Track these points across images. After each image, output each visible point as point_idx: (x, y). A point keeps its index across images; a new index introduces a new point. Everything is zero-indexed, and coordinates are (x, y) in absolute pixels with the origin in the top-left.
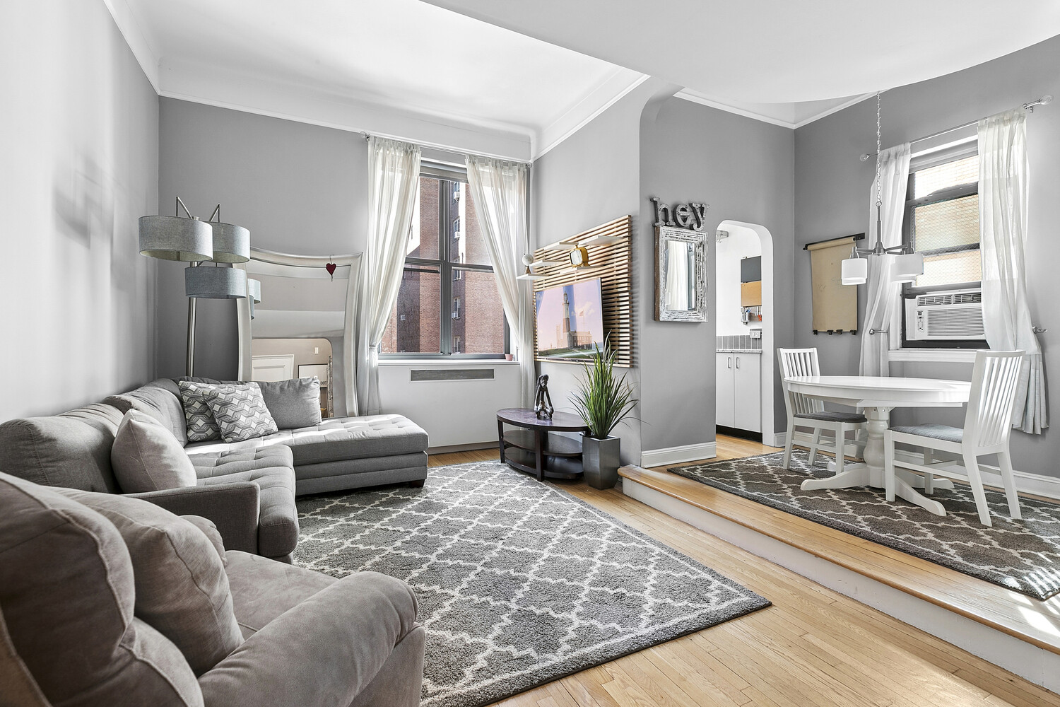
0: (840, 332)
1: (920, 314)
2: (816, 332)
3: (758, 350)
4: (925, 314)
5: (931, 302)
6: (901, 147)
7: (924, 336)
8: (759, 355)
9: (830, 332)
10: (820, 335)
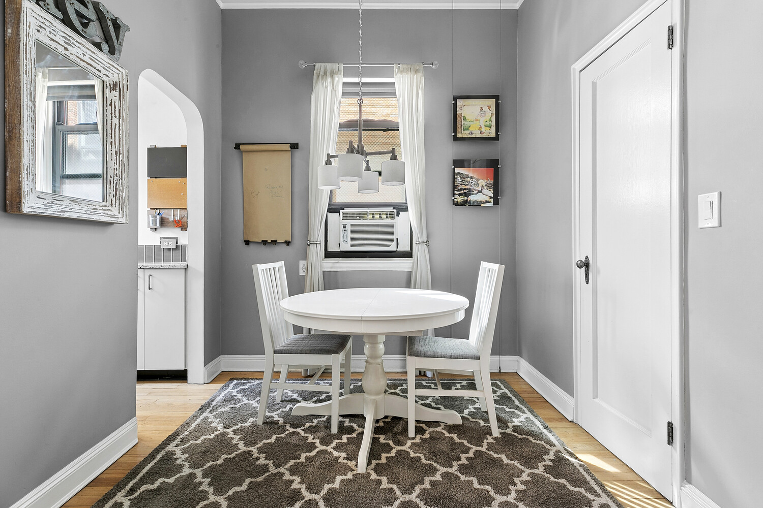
0: (274, 242)
1: (344, 227)
2: (247, 242)
3: (183, 264)
4: (348, 228)
5: (352, 217)
6: (335, 66)
7: (347, 247)
8: (183, 270)
9: (265, 243)
10: (251, 246)
